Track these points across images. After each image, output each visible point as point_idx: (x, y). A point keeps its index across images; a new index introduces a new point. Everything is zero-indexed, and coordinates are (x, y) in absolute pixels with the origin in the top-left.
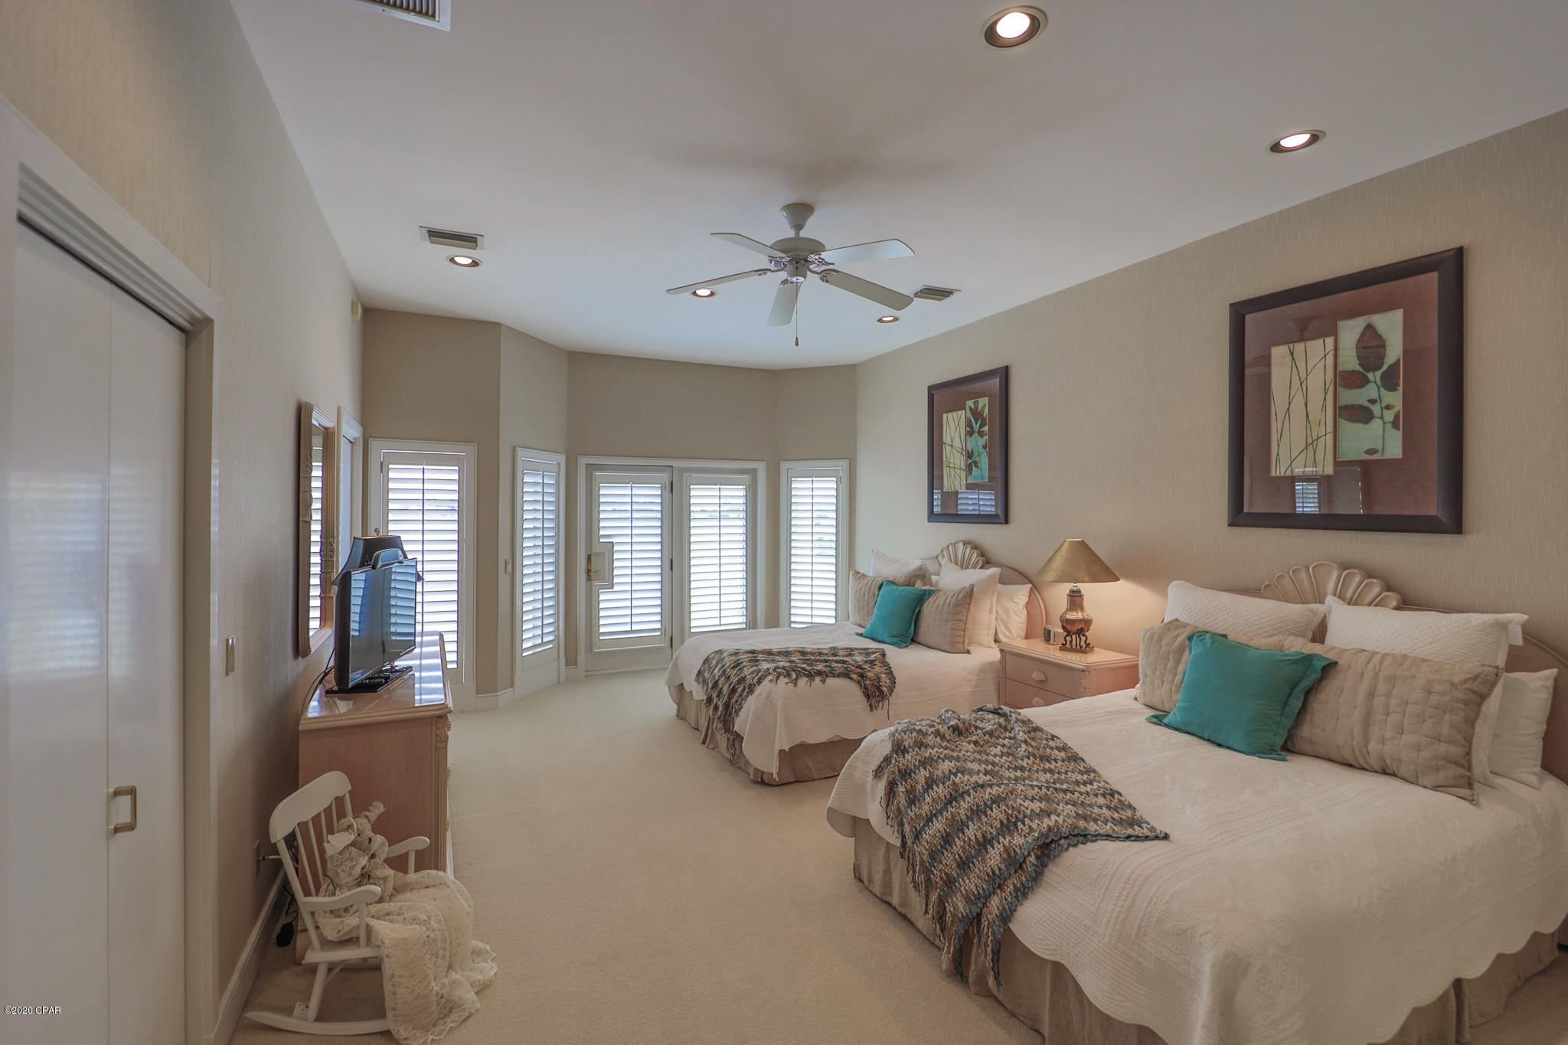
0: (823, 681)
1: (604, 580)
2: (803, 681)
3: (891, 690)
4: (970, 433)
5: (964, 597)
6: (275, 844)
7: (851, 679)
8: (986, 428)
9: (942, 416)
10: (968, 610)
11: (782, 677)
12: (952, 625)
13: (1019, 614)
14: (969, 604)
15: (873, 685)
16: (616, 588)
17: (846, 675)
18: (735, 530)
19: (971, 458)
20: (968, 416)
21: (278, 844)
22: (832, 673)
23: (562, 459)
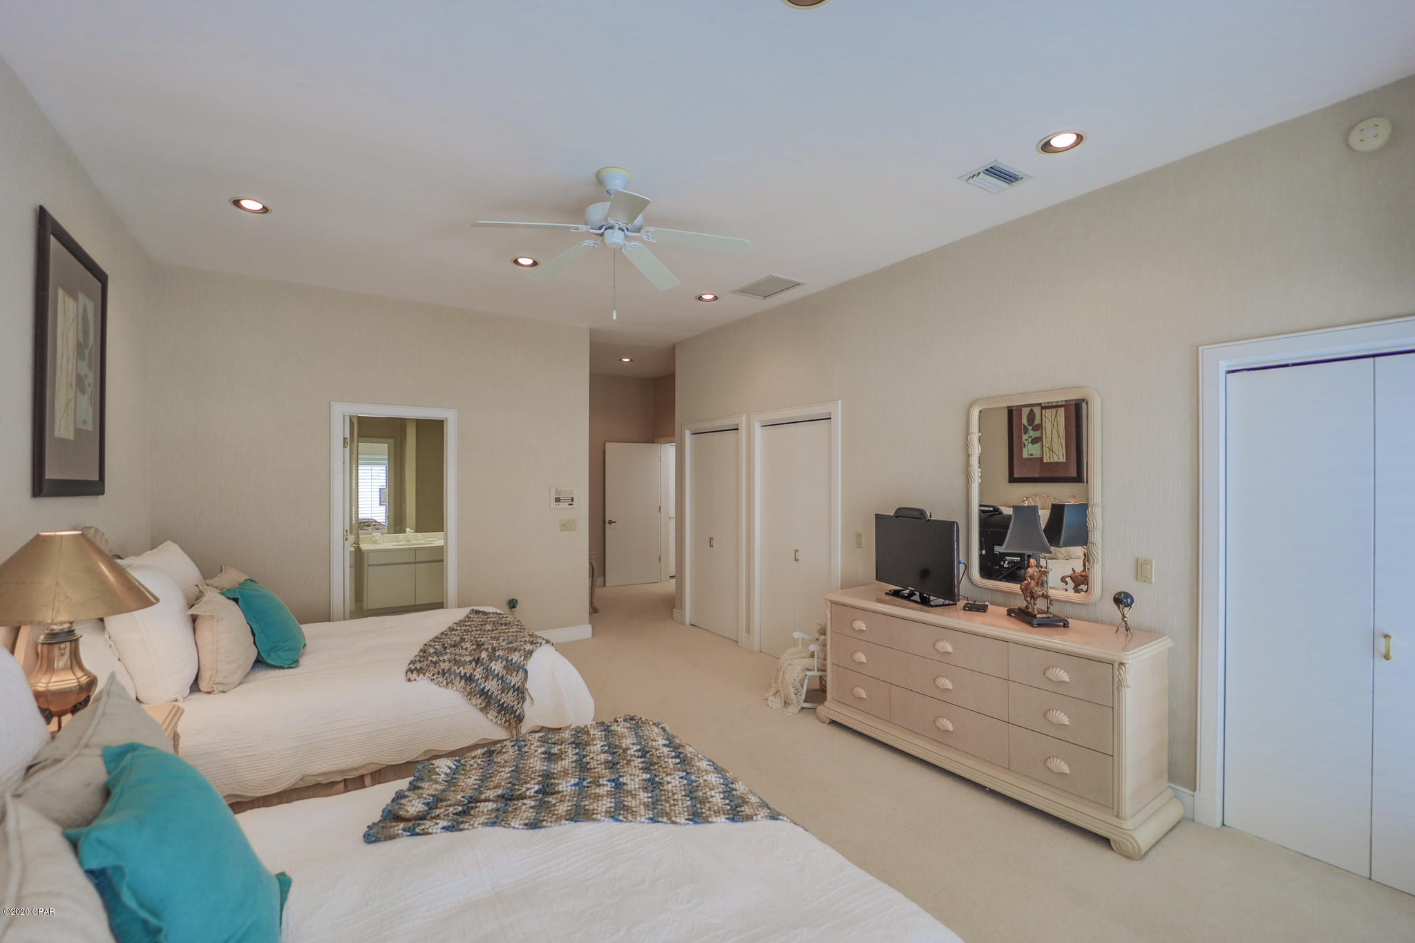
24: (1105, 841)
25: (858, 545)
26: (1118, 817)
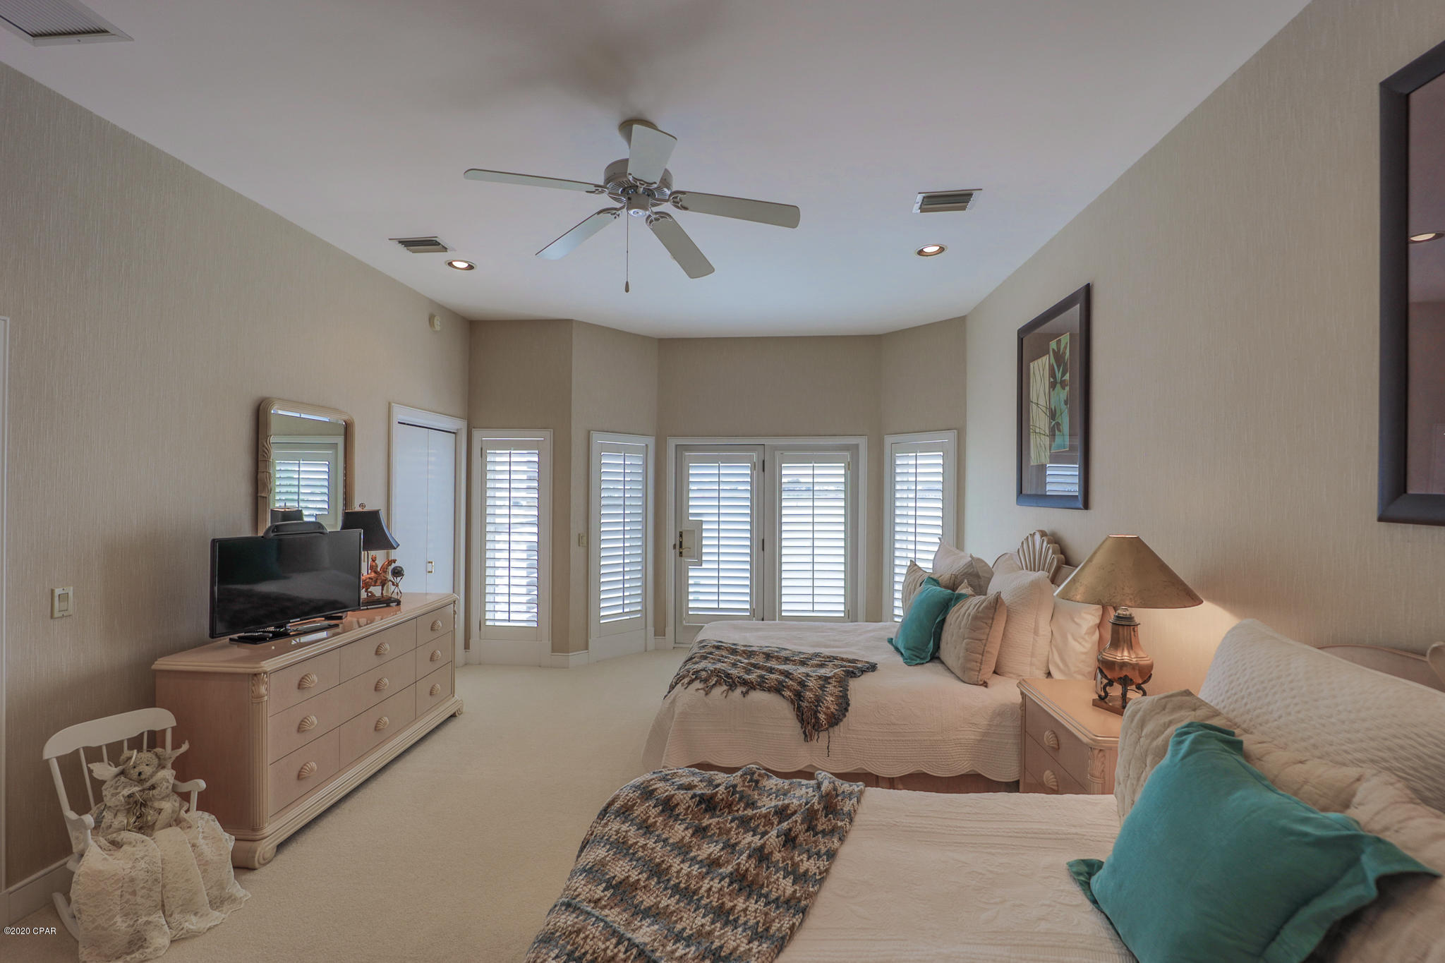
0: (744, 694)
1: (692, 556)
2: (718, 691)
3: (834, 720)
4: (1053, 385)
5: (986, 607)
6: (48, 760)
7: (783, 696)
8: (1067, 377)
9: (1029, 366)
10: (991, 627)
11: (699, 681)
12: (967, 644)
13: (1081, 640)
14: (993, 619)
15: (810, 709)
16: (704, 566)
17: (778, 689)
18: (833, 512)
19: (1054, 420)
20: (1051, 362)
21: (50, 761)
22: (761, 685)
23: (651, 441)
24: (453, 716)
25: (57, 614)
26: (453, 696)
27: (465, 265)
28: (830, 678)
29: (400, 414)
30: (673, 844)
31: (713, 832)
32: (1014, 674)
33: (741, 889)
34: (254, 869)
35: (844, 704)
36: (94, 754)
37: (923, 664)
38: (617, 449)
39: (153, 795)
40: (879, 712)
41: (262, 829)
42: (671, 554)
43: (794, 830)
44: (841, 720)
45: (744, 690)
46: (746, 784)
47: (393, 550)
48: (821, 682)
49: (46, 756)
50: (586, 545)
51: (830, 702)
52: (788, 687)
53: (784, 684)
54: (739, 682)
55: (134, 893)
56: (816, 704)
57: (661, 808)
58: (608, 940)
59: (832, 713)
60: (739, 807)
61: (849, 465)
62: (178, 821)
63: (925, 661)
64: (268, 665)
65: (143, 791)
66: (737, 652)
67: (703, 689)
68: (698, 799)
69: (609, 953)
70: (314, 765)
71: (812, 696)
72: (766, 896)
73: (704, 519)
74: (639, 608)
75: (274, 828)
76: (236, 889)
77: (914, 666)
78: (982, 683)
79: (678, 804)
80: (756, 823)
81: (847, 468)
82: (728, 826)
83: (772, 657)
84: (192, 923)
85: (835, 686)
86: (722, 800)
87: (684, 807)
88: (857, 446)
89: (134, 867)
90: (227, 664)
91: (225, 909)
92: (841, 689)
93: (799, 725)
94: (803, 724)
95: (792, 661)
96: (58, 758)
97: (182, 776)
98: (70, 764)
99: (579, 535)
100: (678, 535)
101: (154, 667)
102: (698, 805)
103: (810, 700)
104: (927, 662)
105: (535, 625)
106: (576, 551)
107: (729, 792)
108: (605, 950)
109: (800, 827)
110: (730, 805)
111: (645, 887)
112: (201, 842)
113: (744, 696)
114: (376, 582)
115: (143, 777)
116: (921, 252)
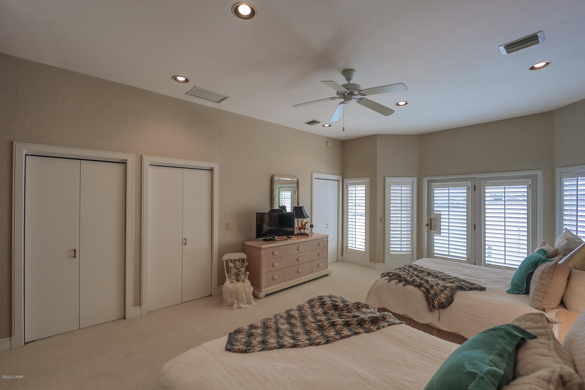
0: (404, 285)
1: (436, 230)
2: (394, 282)
3: (443, 306)
7: (421, 289)
15: (431, 298)
16: (442, 235)
17: (419, 286)
22: (412, 283)
23: (415, 179)
24: (326, 275)
25: (227, 228)
26: (327, 269)
27: (328, 125)
28: (447, 287)
29: (315, 175)
30: (314, 313)
31: (329, 314)
32: (574, 310)
33: (319, 329)
34: (259, 299)
35: (450, 300)
36: (231, 261)
37: (519, 294)
38: (398, 184)
39: (240, 274)
40: (469, 308)
41: (262, 289)
42: (425, 229)
43: (351, 322)
44: (447, 307)
45: (404, 283)
46: (354, 306)
47: (305, 219)
48: (443, 288)
49: (223, 259)
50: (383, 221)
51: (442, 297)
52: (424, 287)
53: (422, 285)
54: (403, 280)
55: (232, 293)
56: (435, 296)
57: (320, 303)
58: (274, 323)
59: (442, 302)
60: (345, 311)
61: (530, 186)
62: (244, 281)
63: (521, 293)
64: (264, 246)
65: (238, 272)
66: (417, 270)
67: (388, 280)
68: (333, 305)
69: (272, 326)
70: (277, 277)
71: (433, 292)
72: (323, 333)
73: (441, 213)
74: (410, 250)
75: (265, 290)
76: (253, 301)
77: (511, 293)
78: (542, 309)
79: (326, 304)
80: (344, 317)
81: (529, 187)
82: (335, 314)
83: (431, 274)
84: (242, 305)
85: (448, 291)
86: (340, 308)
87: (328, 306)
88: (536, 175)
89: (232, 288)
90: (258, 245)
91: (249, 305)
92: (451, 293)
93: (427, 304)
94: (428, 304)
95: (439, 277)
96: (225, 260)
97: (247, 270)
98: (227, 261)
99: (380, 218)
100: (429, 220)
101: (245, 243)
102: (332, 307)
103: (432, 294)
104: (522, 294)
105: (364, 250)
106: (379, 224)
107: (344, 306)
108: (271, 325)
109: (354, 322)
110: (343, 310)
111: (296, 319)
112: (246, 286)
113: (404, 286)
114: (302, 228)
115: (238, 268)
116: (533, 68)
